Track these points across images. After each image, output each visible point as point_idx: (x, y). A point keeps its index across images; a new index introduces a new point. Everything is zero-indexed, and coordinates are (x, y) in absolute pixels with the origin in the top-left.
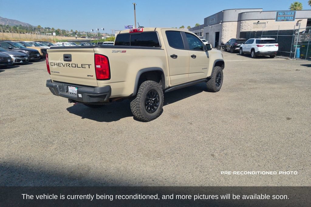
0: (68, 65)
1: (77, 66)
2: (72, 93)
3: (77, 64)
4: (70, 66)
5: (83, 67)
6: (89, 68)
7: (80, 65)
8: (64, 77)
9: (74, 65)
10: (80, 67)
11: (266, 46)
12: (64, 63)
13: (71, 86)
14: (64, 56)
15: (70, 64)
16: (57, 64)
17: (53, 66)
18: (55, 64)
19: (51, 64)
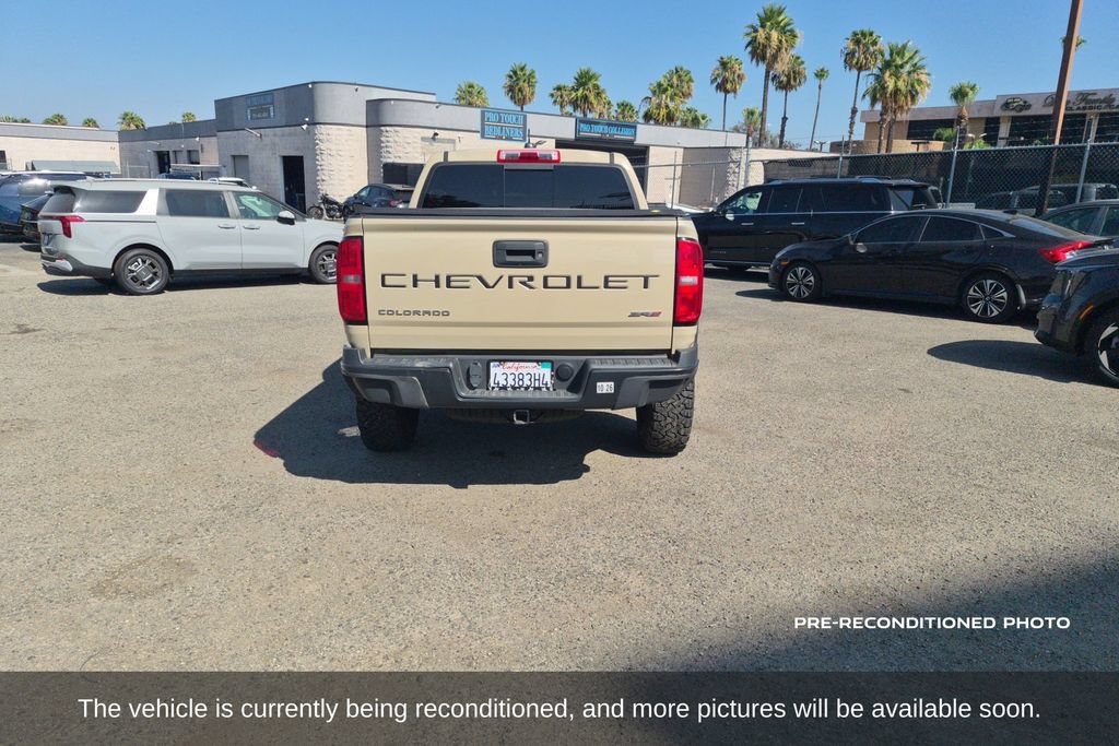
0: (523, 283)
1: (575, 283)
2: (514, 388)
3: (579, 278)
4: (536, 283)
5: (611, 284)
6: (645, 287)
7: (593, 282)
9: (557, 282)
10: (597, 288)
12: (492, 273)
13: (505, 361)
14: (497, 246)
15: (531, 278)
16: (437, 277)
17: (404, 286)
18: (419, 278)
19: (389, 280)
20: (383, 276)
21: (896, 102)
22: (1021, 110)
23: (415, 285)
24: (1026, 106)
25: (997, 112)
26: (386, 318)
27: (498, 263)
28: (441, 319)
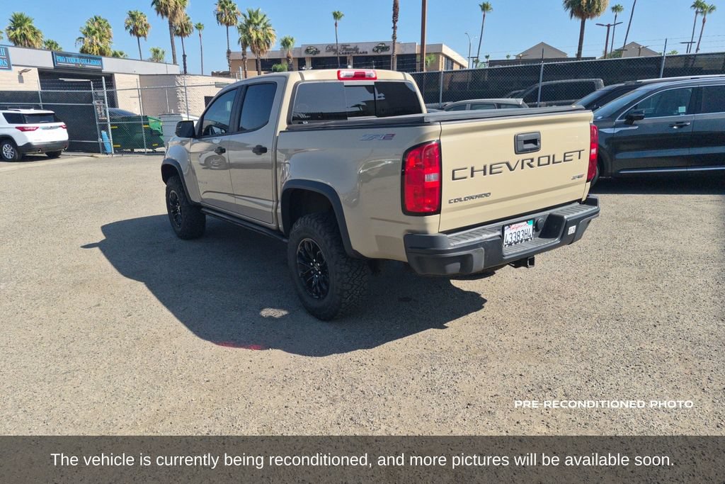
0: (528, 164)
1: (552, 160)
2: (515, 243)
3: (554, 156)
4: (535, 163)
5: (567, 158)
6: (579, 158)
7: (559, 157)
8: (519, 200)
9: (544, 161)
10: (560, 162)
11: (44, 128)
12: (514, 159)
13: (512, 224)
14: (516, 138)
15: (532, 160)
16: (485, 167)
17: (465, 178)
18: (475, 169)
19: (457, 174)
20: (453, 171)
21: (259, 47)
22: (315, 54)
23: (472, 176)
24: (317, 52)
25: (303, 55)
26: (454, 205)
27: (517, 152)
28: (485, 199)
